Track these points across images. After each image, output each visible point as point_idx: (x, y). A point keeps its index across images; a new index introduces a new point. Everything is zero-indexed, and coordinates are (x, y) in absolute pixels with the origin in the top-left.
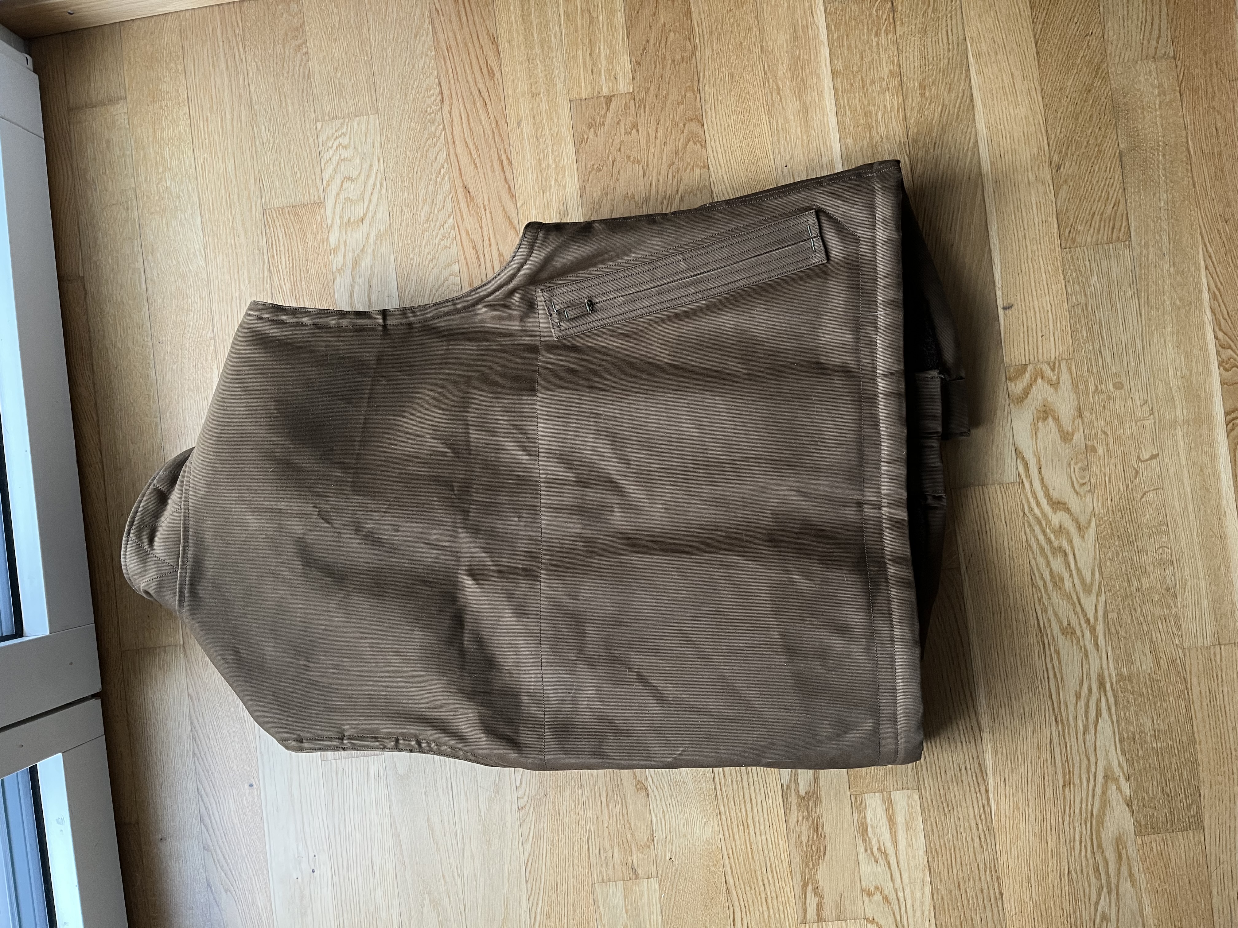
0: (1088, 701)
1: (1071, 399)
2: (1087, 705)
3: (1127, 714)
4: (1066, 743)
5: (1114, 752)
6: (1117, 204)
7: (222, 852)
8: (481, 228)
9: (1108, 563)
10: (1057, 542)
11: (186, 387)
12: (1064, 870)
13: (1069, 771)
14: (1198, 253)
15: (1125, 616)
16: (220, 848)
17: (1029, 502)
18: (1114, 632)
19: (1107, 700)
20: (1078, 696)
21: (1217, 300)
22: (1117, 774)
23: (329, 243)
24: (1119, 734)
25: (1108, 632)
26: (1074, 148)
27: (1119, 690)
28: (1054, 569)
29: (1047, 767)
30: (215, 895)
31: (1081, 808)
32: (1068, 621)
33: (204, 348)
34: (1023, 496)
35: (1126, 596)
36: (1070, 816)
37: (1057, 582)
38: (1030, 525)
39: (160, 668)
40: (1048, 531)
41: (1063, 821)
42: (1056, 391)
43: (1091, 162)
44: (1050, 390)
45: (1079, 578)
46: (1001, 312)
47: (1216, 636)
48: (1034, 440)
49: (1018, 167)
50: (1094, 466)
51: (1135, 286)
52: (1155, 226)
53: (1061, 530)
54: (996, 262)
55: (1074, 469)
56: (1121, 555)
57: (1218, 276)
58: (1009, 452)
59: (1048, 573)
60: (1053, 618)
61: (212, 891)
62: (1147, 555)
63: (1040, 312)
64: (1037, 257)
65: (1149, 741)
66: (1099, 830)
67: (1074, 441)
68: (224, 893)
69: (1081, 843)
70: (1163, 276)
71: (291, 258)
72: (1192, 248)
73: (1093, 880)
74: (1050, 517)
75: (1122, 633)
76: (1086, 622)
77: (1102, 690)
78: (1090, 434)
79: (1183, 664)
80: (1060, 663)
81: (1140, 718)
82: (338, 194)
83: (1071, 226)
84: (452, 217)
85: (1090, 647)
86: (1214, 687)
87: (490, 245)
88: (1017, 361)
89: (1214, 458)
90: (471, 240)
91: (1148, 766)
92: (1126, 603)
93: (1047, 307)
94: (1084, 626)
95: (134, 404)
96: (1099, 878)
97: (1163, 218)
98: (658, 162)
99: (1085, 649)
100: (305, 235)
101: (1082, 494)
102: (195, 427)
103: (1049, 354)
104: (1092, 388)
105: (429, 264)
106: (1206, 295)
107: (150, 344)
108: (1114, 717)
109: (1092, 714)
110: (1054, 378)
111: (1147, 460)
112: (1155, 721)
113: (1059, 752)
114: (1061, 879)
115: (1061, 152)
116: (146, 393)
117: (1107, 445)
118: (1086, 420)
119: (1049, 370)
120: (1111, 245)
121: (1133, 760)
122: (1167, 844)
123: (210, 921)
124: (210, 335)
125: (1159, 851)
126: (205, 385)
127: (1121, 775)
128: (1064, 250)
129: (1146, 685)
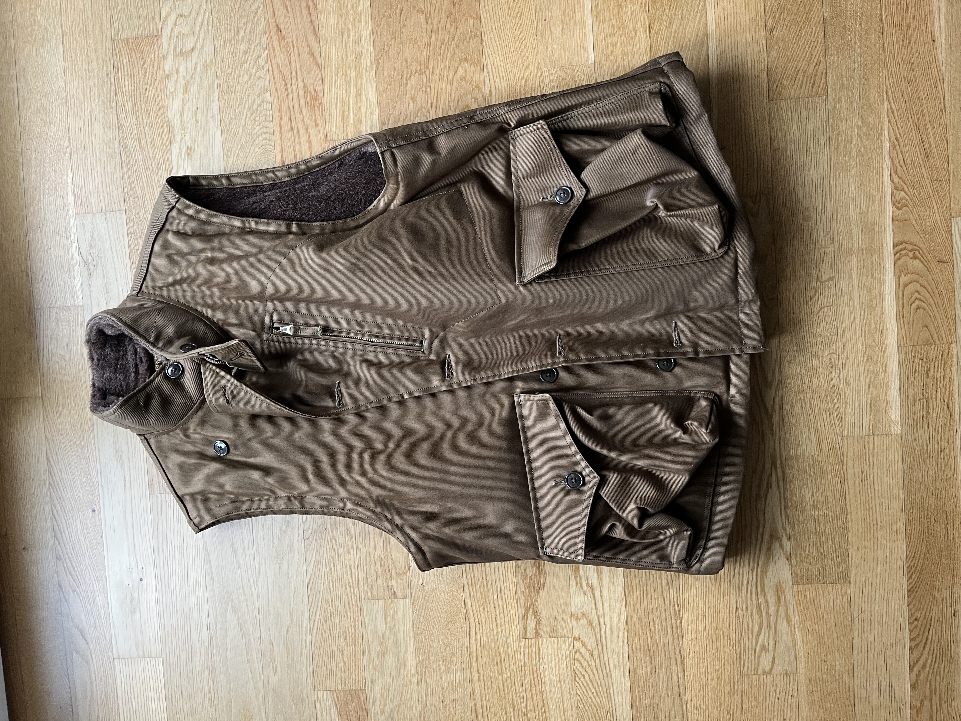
0: (762, 475)
1: (768, 228)
2: (761, 479)
3: (792, 487)
5: (779, 516)
6: (818, 64)
7: (70, 561)
9: (787, 365)
11: (47, 186)
12: (733, 607)
13: (742, 530)
14: (883, 109)
15: (796, 408)
16: (69, 558)
18: (787, 420)
19: (777, 475)
20: (754, 471)
21: (896, 150)
22: (781, 534)
23: (164, 70)
24: (785, 502)
25: (782, 420)
26: (785, 14)
27: (787, 467)
30: (65, 594)
33: (61, 155)
35: (799, 392)
36: (740, 566)
39: (23, 415)
41: (734, 569)
42: (756, 221)
43: (800, 26)
45: (762, 375)
47: (871, 427)
49: (739, 29)
50: (782, 285)
51: (827, 134)
52: (849, 85)
55: (765, 286)
56: (797, 359)
57: (898, 129)
61: (62, 591)
62: (819, 359)
63: (747, 154)
64: (748, 107)
65: (809, 510)
66: (762, 578)
67: (767, 263)
68: (71, 593)
69: (747, 587)
70: (851, 127)
71: (133, 82)
72: (878, 104)
73: (756, 617)
75: (793, 422)
76: (765, 412)
77: (773, 467)
78: (781, 258)
79: (841, 449)
81: (803, 491)
82: (172, 29)
83: (779, 81)
84: (266, 53)
85: (767, 432)
86: (866, 468)
87: (297, 78)
89: (881, 282)
90: (281, 72)
91: (806, 529)
92: (799, 398)
93: (754, 149)
94: (763, 415)
95: (7, 200)
96: (761, 616)
97: (856, 78)
99: (762, 433)
100: (145, 63)
101: (770, 307)
102: (53, 220)
103: (752, 190)
104: (785, 219)
105: (246, 91)
106: (886, 145)
107: (19, 150)
108: (782, 489)
109: (764, 486)
110: (755, 210)
111: (825, 281)
112: (814, 494)
114: (729, 615)
115: (775, 16)
116: (15, 190)
118: (778, 246)
119: (751, 203)
120: (810, 99)
121: (794, 523)
122: (819, 593)
123: (61, 614)
124: (67, 144)
125: (812, 598)
126: (61, 185)
127: (784, 535)
128: (772, 102)
129: (809, 464)
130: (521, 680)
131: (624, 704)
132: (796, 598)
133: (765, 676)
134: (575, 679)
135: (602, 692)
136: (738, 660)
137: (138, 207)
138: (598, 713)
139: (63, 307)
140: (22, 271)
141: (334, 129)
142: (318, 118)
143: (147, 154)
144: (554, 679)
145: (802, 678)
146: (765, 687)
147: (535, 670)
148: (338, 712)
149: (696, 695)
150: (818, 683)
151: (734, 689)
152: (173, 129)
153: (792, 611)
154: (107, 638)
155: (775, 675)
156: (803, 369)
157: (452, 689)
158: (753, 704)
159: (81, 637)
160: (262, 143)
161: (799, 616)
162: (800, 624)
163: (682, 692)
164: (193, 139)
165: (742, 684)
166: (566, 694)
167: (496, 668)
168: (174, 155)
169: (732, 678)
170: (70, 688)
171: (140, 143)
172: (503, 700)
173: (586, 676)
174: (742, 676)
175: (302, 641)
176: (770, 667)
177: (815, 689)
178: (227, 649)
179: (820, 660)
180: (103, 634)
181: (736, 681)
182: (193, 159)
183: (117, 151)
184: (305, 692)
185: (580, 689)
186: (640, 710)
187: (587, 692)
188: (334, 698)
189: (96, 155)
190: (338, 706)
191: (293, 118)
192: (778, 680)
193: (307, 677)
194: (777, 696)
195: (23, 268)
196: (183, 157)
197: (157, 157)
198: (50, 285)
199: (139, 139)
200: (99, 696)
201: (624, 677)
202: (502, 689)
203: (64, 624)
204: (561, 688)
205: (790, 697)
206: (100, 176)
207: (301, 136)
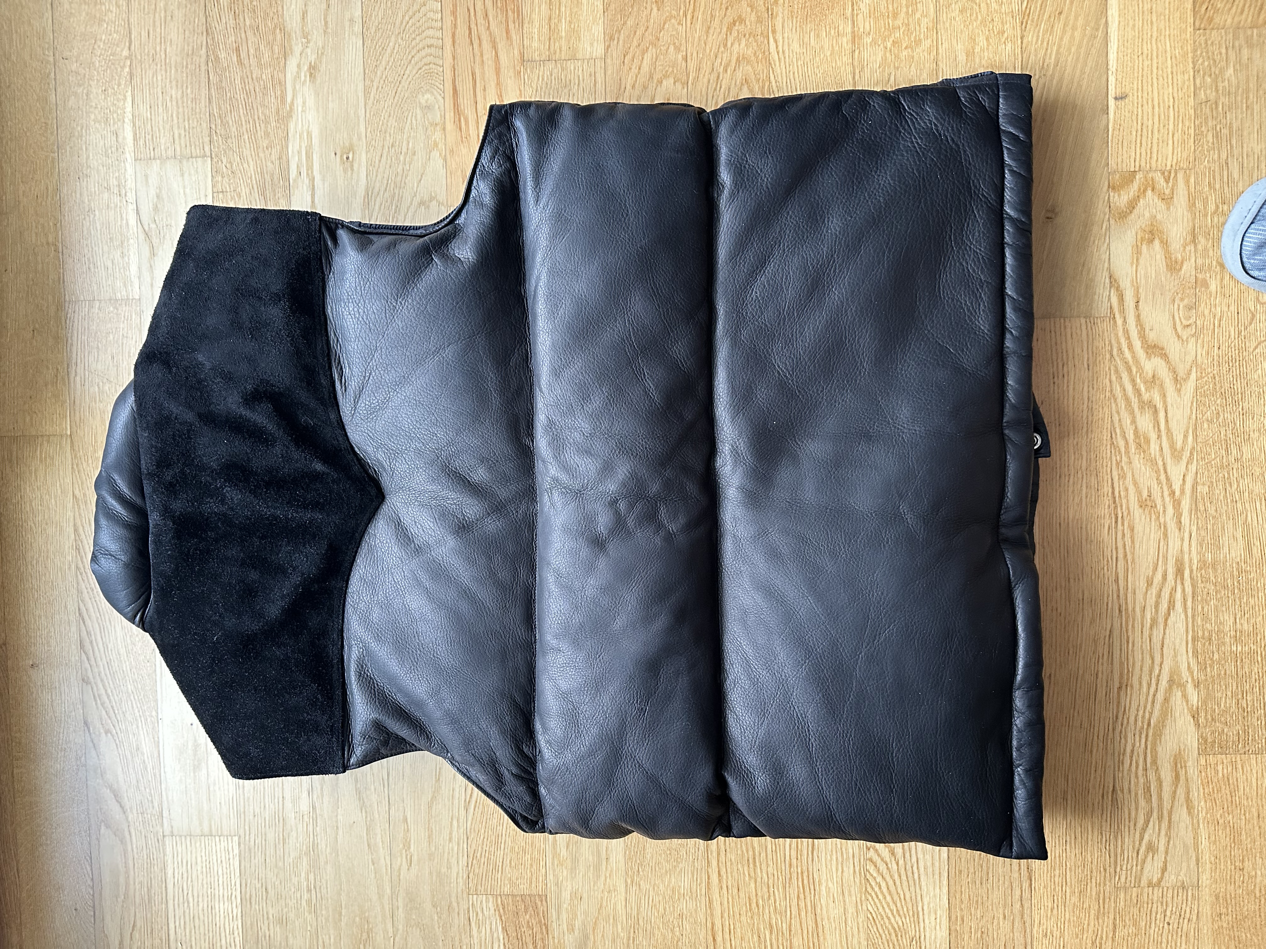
0: (1161, 590)
1: (1185, 219)
2: (1159, 596)
3: (1206, 609)
4: (1128, 637)
5: (1185, 652)
7: (104, 686)
9: (1206, 426)
10: (1148, 394)
11: (93, 117)
12: (1108, 787)
13: (1128, 671)
15: (1217, 492)
16: (102, 680)
17: (1119, 343)
18: (1202, 509)
19: (1184, 590)
20: (1150, 583)
22: (1185, 679)
24: (1193, 631)
25: (1195, 508)
27: (1199, 578)
28: (1139, 427)
29: (1102, 664)
30: (93, 736)
31: (1137, 715)
32: (1149, 491)
33: (116, 69)
34: (1112, 335)
35: (1222, 467)
36: (1122, 725)
37: (1142, 442)
38: (1117, 371)
39: (41, 462)
40: (1138, 381)
41: (1114, 730)
42: (1168, 209)
44: (1161, 205)
45: (1168, 439)
46: (1112, 102)
48: (1135, 266)
50: (1203, 305)
53: (1153, 381)
54: (1112, 40)
55: (1179, 306)
56: (1222, 417)
58: (1102, 278)
59: (1132, 432)
60: (1131, 488)
61: (89, 731)
62: (1253, 419)
63: (1159, 107)
64: (1163, 37)
65: (1229, 644)
66: (1155, 743)
67: (1183, 272)
68: (103, 735)
69: (1131, 757)
73: (1139, 802)
74: (1142, 364)
75: (1212, 511)
76: (1170, 495)
77: (1179, 577)
78: (1203, 265)
80: (1133, 542)
81: (1221, 615)
83: (1209, 2)
85: (1172, 526)
88: (1124, 166)
91: (1223, 673)
92: (1221, 475)
93: (1169, 101)
94: (1167, 499)
95: (28, 134)
96: (1146, 800)
99: (1165, 527)
101: (1185, 338)
102: (101, 167)
103: (1164, 161)
104: (1212, 207)
107: (51, 59)
108: (1190, 611)
109: (1164, 606)
110: (1167, 192)
112: (1238, 620)
113: (1119, 648)
114: (1102, 797)
116: (43, 120)
117: (1222, 280)
118: (1200, 247)
119: (1162, 181)
120: (1255, 31)
121: (1205, 664)
122: (1236, 768)
123: (85, 766)
124: (125, 53)
125: (1226, 775)
126: (115, 115)
127: (1190, 680)
128: (1198, 32)
129: (1232, 576)
130: (784, 887)
131: (938, 927)
132: (1203, 774)
133: (1151, 889)
134: (866, 889)
135: (905, 909)
136: (1113, 866)
137: (231, 153)
138: (897, 940)
139: (110, 300)
140: (48, 243)
141: (535, 44)
142: (511, 26)
143: (248, 74)
144: (834, 888)
145: (1206, 895)
146: (1150, 906)
147: (805, 874)
148: (503, 928)
149: (1047, 916)
150: (1229, 901)
151: (1104, 908)
152: (289, 36)
153: (1196, 794)
154: (156, 805)
155: (1165, 889)
156: (1229, 432)
157: (679, 899)
158: (1130, 931)
159: (114, 800)
160: (425, 60)
161: (1206, 801)
162: (1206, 814)
163: (1027, 912)
164: (320, 52)
165: (1115, 902)
166: (851, 910)
167: (746, 868)
168: (289, 76)
169: (1102, 891)
170: (92, 879)
171: (239, 56)
172: (756, 917)
173: (883, 885)
174: (1117, 889)
175: (452, 819)
176: (1159, 875)
177: (1224, 911)
178: (337, 828)
179: (1233, 867)
180: (150, 798)
181: (1107, 895)
182: (318, 82)
183: (203, 68)
184: (454, 895)
185: (872, 903)
186: (961, 937)
187: (883, 907)
188: (497, 905)
189: (171, 72)
190: (503, 918)
191: (473, 26)
192: (1170, 895)
193: (458, 873)
194: (1167, 919)
195: (51, 240)
196: (303, 78)
197: (264, 77)
198: (91, 266)
199: (238, 50)
200: (137, 894)
201: (940, 888)
202: (755, 901)
203: (89, 783)
204: (844, 901)
205: (1186, 921)
206: (174, 103)
207: (485, 52)
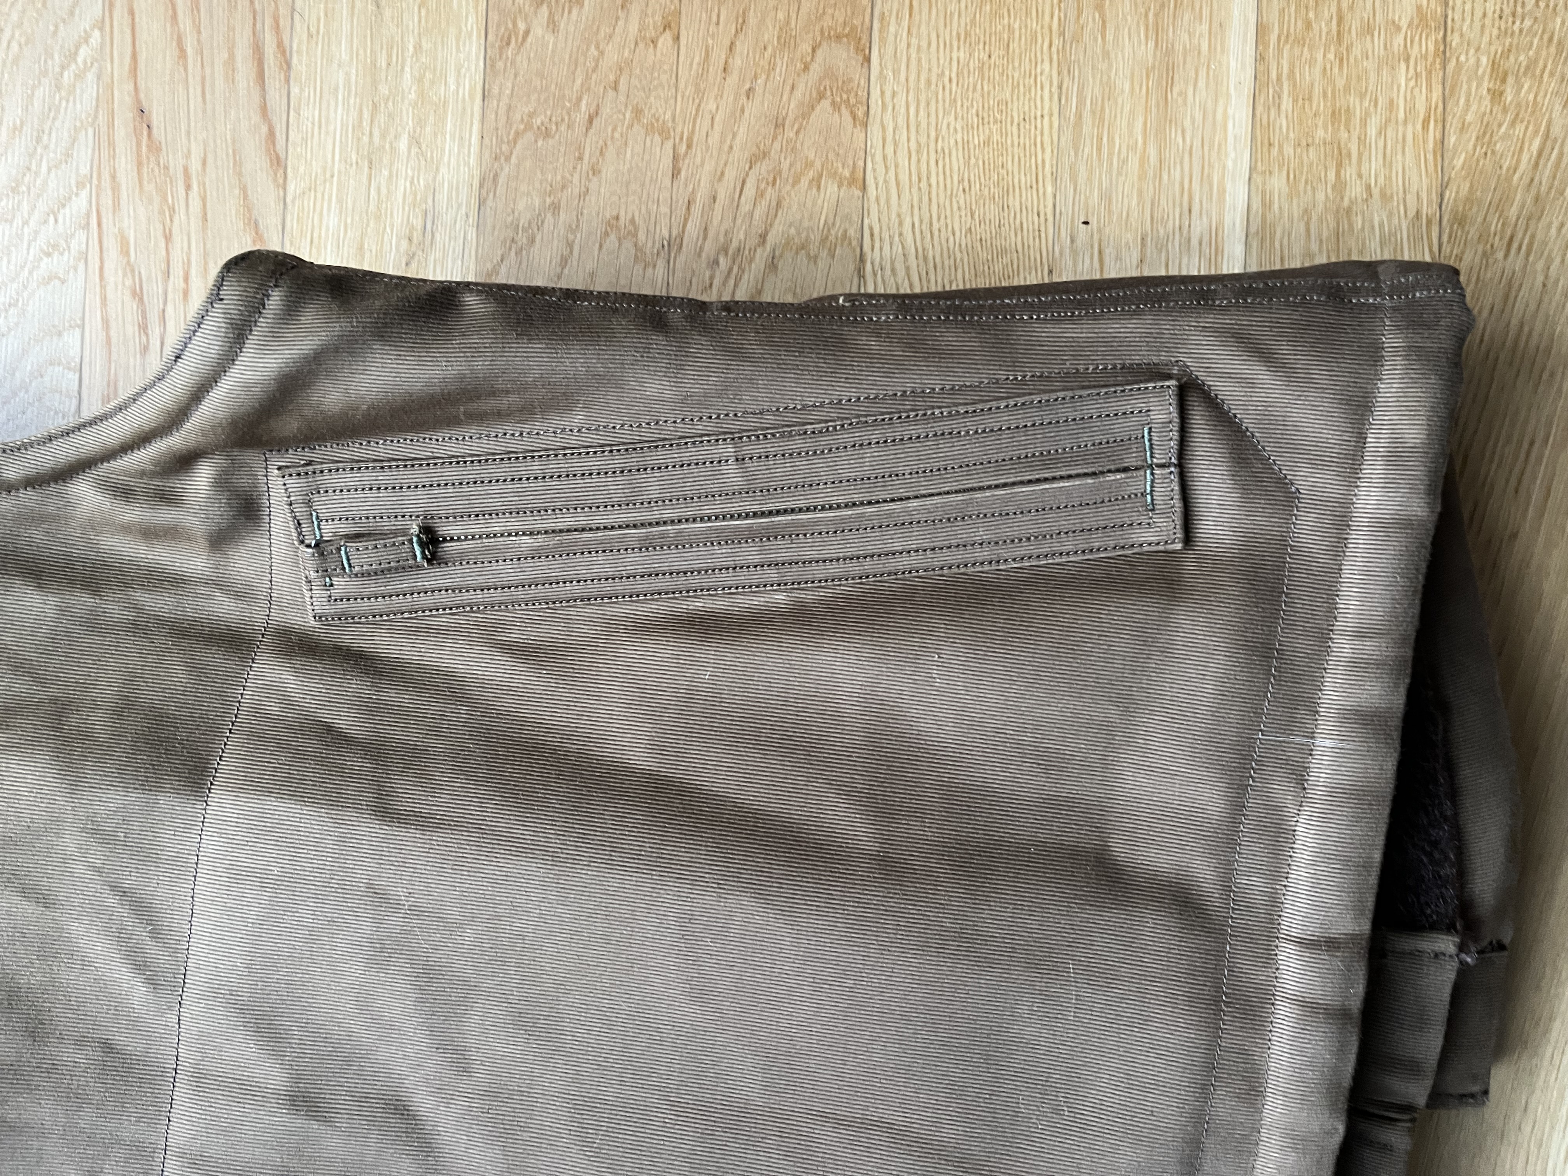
8: (168, 238)
98: (722, 142)
